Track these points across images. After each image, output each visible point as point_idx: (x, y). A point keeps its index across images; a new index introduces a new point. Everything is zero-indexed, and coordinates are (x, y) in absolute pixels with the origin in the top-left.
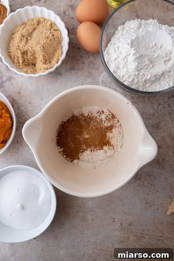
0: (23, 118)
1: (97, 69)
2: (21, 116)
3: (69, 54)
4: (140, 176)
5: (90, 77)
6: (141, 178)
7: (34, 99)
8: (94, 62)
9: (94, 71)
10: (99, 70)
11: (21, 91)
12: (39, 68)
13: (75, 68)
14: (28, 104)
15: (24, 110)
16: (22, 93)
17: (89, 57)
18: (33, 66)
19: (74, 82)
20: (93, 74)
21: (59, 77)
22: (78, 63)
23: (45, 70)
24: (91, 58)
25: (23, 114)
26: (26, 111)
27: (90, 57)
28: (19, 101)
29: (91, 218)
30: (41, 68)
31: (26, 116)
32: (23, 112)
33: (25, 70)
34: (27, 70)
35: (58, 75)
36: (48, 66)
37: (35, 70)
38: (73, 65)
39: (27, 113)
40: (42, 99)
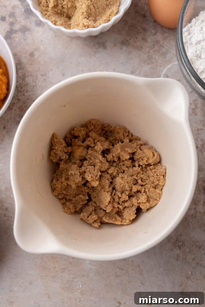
0: (26, 94)
1: (164, 55)
2: (24, 90)
3: (127, 19)
4: (183, 243)
5: (149, 64)
6: (184, 246)
7: (51, 70)
8: (161, 43)
9: (157, 57)
10: (165, 58)
11: (35, 53)
12: (76, 23)
13: (129, 43)
14: (39, 77)
15: (31, 82)
16: (36, 57)
17: (155, 34)
18: (68, 19)
19: (122, 63)
20: (154, 60)
21: (101, 50)
22: (136, 38)
23: (84, 28)
24: (159, 37)
25: (28, 89)
26: (34, 84)
27: (158, 34)
28: (28, 66)
29: (82, 287)
30: (80, 24)
31: (30, 93)
32: (29, 85)
33: (54, 19)
34: (57, 20)
35: (99, 46)
36: (91, 23)
37: (69, 25)
38: (128, 38)
39: (35, 88)
40: (64, 75)
